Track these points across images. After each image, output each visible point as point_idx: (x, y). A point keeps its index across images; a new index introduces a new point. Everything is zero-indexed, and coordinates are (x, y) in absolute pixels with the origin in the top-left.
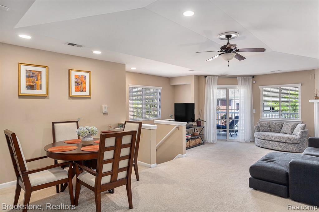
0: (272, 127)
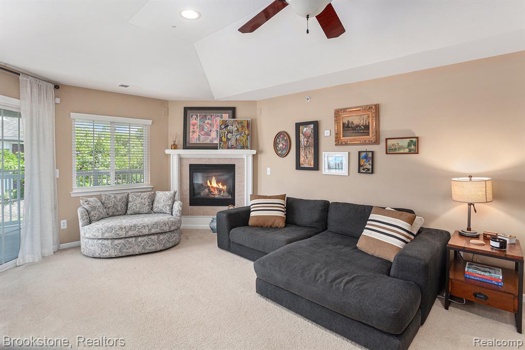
0: (109, 206)
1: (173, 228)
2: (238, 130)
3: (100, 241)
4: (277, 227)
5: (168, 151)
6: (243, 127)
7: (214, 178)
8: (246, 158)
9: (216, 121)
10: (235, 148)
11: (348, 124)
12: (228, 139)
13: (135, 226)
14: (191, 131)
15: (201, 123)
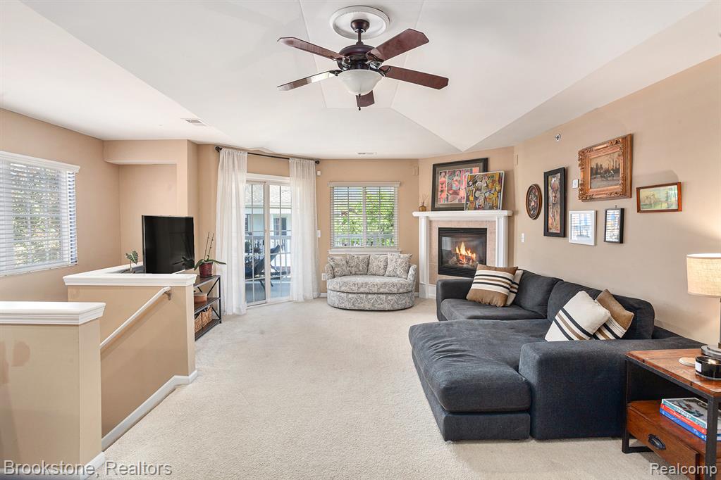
0: (352, 265)
1: (401, 291)
2: (487, 186)
3: (338, 293)
4: (496, 306)
5: (415, 214)
6: (493, 181)
7: (463, 244)
8: (497, 220)
9: (465, 176)
10: (483, 208)
11: (597, 169)
12: (476, 198)
13: (366, 283)
14: (439, 190)
15: (450, 181)
